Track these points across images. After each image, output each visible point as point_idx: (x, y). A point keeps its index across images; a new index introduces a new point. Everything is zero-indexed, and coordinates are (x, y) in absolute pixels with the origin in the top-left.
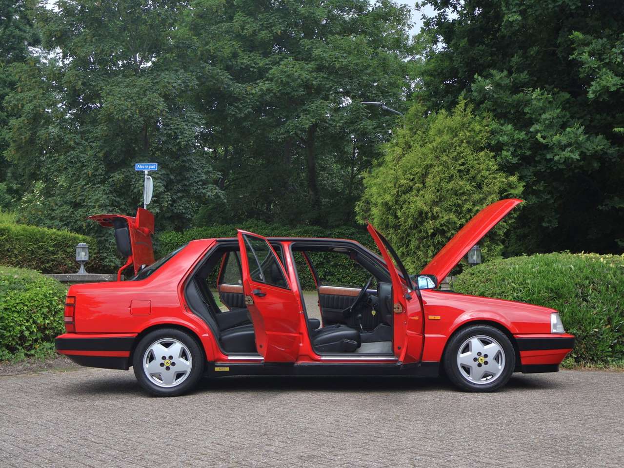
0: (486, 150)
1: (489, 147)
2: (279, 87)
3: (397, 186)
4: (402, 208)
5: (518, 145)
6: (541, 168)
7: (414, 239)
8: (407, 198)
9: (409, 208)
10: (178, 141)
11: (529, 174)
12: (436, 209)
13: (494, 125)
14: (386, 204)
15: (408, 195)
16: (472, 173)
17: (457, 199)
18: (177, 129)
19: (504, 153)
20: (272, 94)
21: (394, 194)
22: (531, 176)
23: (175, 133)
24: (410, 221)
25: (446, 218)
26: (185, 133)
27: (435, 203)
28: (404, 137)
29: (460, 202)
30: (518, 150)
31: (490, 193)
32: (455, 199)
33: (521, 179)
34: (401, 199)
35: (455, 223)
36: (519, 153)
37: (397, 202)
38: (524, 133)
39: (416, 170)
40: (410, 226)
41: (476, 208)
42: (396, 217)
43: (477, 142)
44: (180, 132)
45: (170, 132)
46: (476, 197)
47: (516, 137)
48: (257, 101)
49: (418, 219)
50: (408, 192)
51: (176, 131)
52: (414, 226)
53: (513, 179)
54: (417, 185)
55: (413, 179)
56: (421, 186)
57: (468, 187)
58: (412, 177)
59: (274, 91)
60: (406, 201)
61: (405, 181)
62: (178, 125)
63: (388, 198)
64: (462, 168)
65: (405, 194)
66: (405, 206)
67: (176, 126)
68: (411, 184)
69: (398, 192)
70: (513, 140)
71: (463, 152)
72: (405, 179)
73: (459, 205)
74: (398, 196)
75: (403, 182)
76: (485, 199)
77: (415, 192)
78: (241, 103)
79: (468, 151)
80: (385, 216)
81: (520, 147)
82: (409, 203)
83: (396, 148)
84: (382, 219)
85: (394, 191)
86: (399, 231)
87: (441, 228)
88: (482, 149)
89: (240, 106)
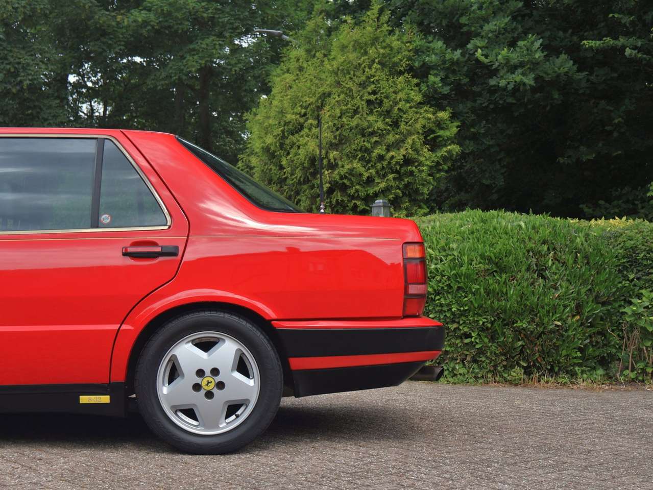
0: (406, 75)
1: (410, 69)
2: (159, 18)
3: (282, 124)
4: (288, 154)
5: (450, 68)
6: (482, 101)
7: (304, 198)
8: (295, 141)
9: (296, 154)
10: (19, 79)
11: (466, 110)
12: (333, 154)
13: (418, 42)
14: (266, 150)
15: (297, 135)
16: (387, 104)
17: (364, 141)
18: (19, 63)
19: (432, 78)
20: (149, 27)
21: (278, 135)
22: (467, 113)
23: (15, 68)
24: (299, 173)
25: (347, 167)
26: (30, 70)
27: (333, 146)
28: (298, 60)
29: (368, 145)
30: (450, 75)
31: (410, 133)
32: (360, 141)
33: (454, 116)
34: (287, 142)
35: (361, 175)
36: (452, 79)
37: (282, 145)
38: (459, 51)
39: (308, 99)
40: (299, 180)
41: (391, 154)
42: (281, 168)
43: (395, 64)
44: (23, 67)
45: (8, 67)
46: (391, 138)
47: (448, 57)
48: (132, 36)
49: (309, 169)
50: (297, 132)
51: (16, 66)
52: (304, 179)
53: (443, 115)
54: (310, 121)
55: (305, 115)
56: (315, 122)
57: (380, 124)
58: (303, 111)
59: (152, 23)
60: (294, 144)
61: (293, 117)
62: (20, 58)
63: (270, 140)
64: (372, 97)
65: (293, 134)
66: (293, 151)
67: (17, 60)
68: (302, 120)
69: (283, 131)
70: (444, 62)
71: (374, 76)
72: (293, 113)
73: (366, 150)
74: (284, 137)
75: (290, 117)
76: (403, 141)
77: (306, 130)
78: (111, 39)
79: (381, 75)
80: (266, 167)
81: (454, 72)
82: (299, 147)
83: (286, 75)
84: (263, 171)
85: (278, 131)
86: (285, 187)
87: (341, 182)
88: (401, 73)
89: (110, 42)
